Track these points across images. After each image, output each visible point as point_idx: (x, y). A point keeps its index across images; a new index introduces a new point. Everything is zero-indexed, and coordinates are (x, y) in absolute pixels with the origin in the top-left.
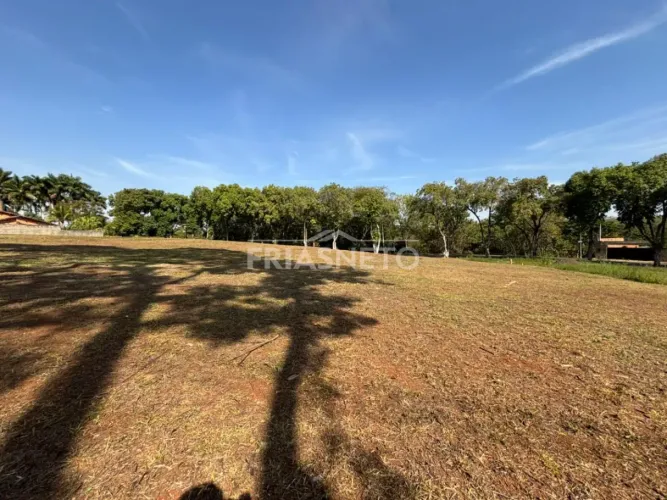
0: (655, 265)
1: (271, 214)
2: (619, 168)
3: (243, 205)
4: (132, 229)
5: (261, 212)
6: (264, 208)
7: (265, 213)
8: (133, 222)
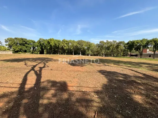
0: (141, 58)
1: (66, 47)
2: (138, 40)
3: (58, 44)
4: (19, 50)
5: (63, 46)
6: (64, 45)
7: (64, 47)
8: (20, 48)
